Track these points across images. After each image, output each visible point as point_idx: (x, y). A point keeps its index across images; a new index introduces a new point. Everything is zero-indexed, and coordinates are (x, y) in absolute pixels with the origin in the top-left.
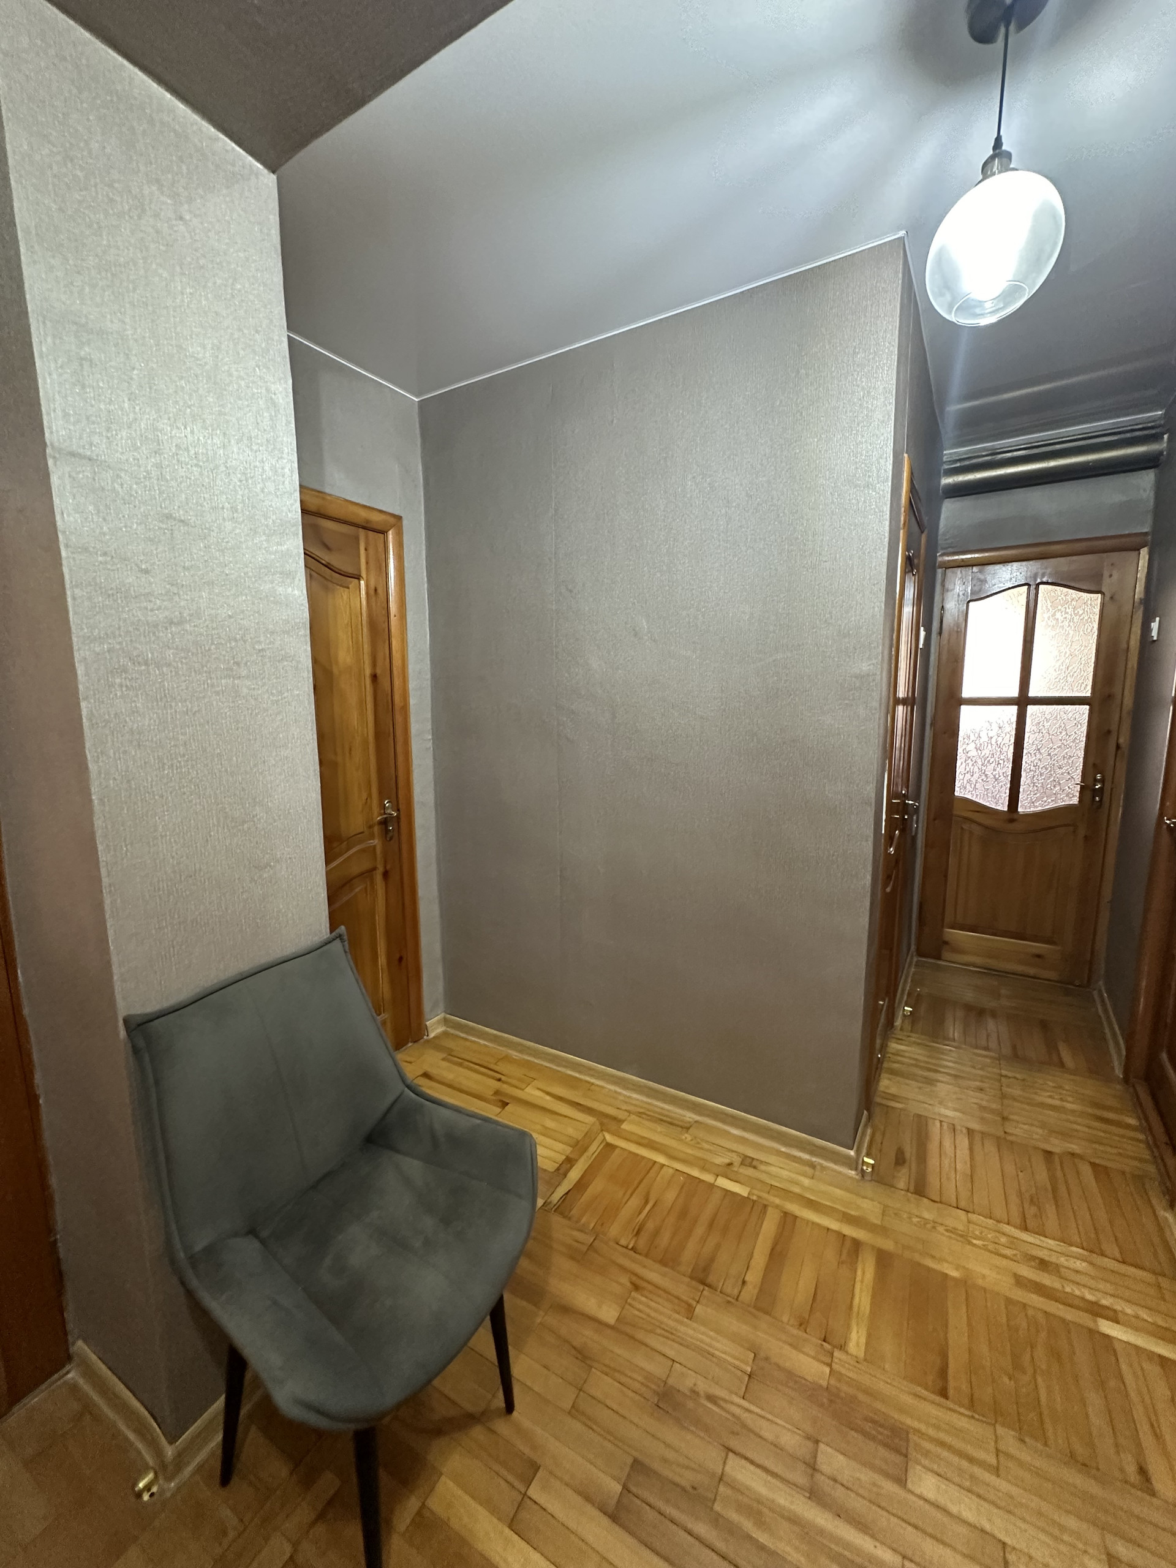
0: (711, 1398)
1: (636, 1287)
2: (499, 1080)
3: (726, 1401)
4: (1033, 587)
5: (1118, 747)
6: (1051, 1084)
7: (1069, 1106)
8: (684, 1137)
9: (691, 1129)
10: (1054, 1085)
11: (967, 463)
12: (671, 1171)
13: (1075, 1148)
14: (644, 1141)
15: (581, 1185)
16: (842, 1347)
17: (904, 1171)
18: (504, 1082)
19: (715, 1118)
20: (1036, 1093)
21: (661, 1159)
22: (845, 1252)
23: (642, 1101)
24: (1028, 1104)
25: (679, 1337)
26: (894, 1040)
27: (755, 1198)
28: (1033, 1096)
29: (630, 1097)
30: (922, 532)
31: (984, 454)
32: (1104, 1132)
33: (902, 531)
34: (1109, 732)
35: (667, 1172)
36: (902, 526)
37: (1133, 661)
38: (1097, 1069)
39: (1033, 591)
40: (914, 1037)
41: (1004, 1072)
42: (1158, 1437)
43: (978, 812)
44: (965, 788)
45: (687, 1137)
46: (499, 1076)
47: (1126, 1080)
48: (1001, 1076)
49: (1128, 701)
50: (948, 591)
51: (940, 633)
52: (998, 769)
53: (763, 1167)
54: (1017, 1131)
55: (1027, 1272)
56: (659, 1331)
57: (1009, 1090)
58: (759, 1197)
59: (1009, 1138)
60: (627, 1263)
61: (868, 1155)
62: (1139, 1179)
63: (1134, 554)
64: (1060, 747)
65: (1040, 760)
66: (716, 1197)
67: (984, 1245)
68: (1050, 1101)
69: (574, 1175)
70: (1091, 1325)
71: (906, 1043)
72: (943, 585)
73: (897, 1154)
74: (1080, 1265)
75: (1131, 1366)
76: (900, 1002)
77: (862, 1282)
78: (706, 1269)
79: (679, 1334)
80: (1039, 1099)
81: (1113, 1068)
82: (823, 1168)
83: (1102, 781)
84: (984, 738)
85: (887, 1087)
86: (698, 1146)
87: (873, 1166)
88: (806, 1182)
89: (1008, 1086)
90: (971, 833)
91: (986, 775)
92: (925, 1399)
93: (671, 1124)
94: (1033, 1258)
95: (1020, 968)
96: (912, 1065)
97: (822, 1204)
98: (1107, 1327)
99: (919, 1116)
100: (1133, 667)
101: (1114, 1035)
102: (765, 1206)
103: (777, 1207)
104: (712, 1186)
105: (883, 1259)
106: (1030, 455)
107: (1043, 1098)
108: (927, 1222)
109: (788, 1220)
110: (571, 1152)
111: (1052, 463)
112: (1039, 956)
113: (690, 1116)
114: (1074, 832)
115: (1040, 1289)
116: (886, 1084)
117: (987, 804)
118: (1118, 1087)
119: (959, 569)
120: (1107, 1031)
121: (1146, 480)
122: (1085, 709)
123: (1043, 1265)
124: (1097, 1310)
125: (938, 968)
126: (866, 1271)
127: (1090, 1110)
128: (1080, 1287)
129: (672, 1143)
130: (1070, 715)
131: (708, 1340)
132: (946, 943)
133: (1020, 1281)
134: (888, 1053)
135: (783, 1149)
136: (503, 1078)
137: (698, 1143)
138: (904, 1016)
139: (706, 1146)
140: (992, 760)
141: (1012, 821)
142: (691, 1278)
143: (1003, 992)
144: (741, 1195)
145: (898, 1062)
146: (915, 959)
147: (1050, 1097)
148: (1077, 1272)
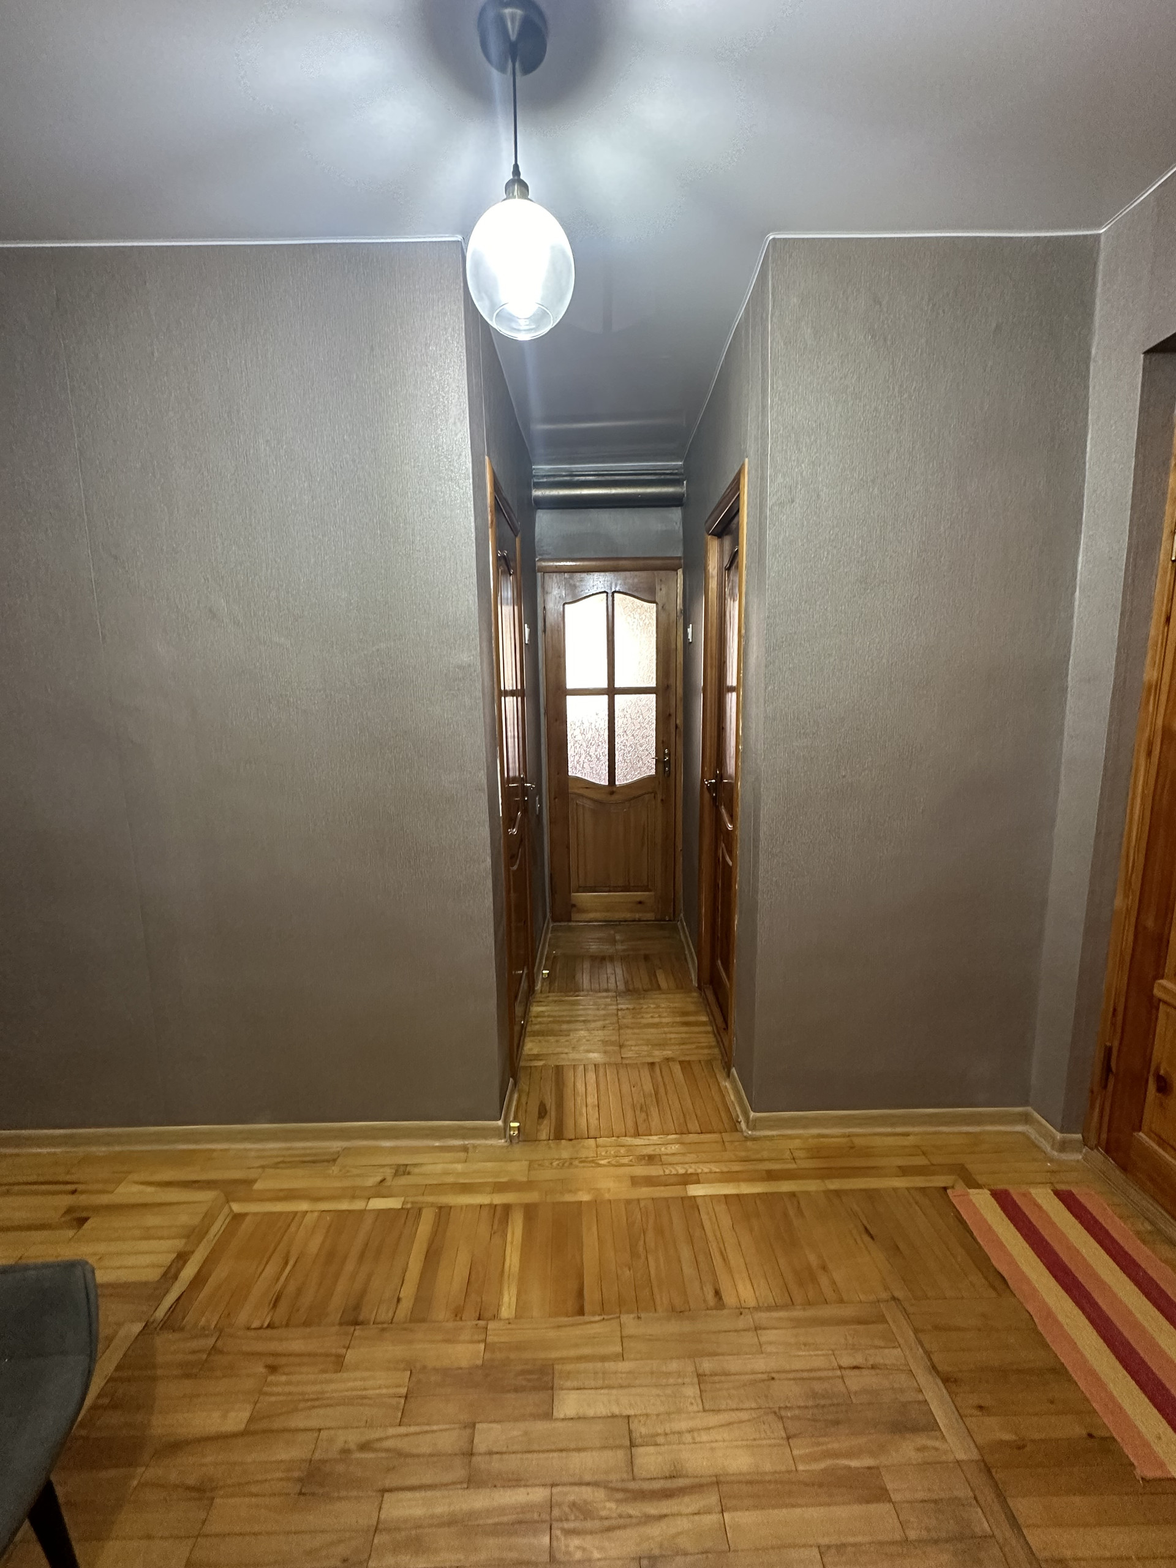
0: (364, 1447)
1: (273, 1369)
2: (74, 1192)
3: (380, 1440)
4: (610, 596)
5: (676, 727)
6: (652, 1006)
7: (664, 1020)
8: (331, 1172)
9: (338, 1160)
10: (655, 1006)
11: (552, 479)
12: (316, 1214)
13: (668, 1053)
14: (281, 1194)
15: (198, 1281)
16: (495, 1317)
17: (546, 1122)
18: (83, 1192)
19: (366, 1138)
20: (642, 1017)
21: (304, 1206)
22: (496, 1221)
23: (280, 1149)
24: (639, 1028)
25: (328, 1398)
26: (535, 1004)
27: (409, 1206)
28: (639, 1020)
29: (264, 1150)
30: (516, 536)
31: (564, 473)
32: (686, 1033)
33: (490, 530)
34: (670, 715)
35: (309, 1219)
36: (489, 525)
37: (680, 659)
38: (681, 986)
39: (610, 599)
40: (553, 997)
41: (620, 1007)
42: (725, 1259)
43: (587, 788)
44: (576, 768)
45: (335, 1170)
46: (70, 1187)
47: (700, 988)
48: (618, 1010)
49: (680, 691)
50: (547, 593)
51: (545, 631)
52: (598, 750)
53: (416, 1170)
54: (630, 1054)
55: (641, 1171)
56: (302, 1405)
57: (625, 1021)
58: (412, 1203)
59: (625, 1062)
60: (260, 1347)
61: (515, 1120)
62: (709, 1063)
63: (674, 573)
64: (639, 729)
65: (627, 740)
66: (369, 1221)
67: (609, 1162)
68: (651, 1021)
69: (189, 1272)
70: (682, 1194)
71: (545, 1004)
72: (543, 587)
73: (539, 1109)
74: (675, 1148)
75: (708, 1214)
76: (539, 969)
77: (512, 1243)
78: (357, 1307)
79: (328, 1395)
80: (644, 1021)
81: (691, 980)
82: (475, 1147)
83: (669, 754)
84: (586, 725)
85: (531, 1049)
86: (348, 1174)
87: (519, 1128)
88: (459, 1167)
89: (623, 1018)
90: (584, 807)
91: (590, 756)
92: (565, 1326)
93: (314, 1162)
94: (642, 1157)
95: (628, 916)
96: (550, 1022)
97: (476, 1183)
98: (695, 1190)
99: (557, 1067)
100: (680, 663)
101: (691, 954)
102: (420, 1210)
103: (432, 1205)
104: (362, 1212)
105: (530, 1211)
106: (598, 481)
107: (647, 1019)
108: (565, 1160)
109: (443, 1213)
110: (186, 1244)
111: (613, 491)
112: (640, 903)
113: (337, 1145)
114: (655, 797)
115: (650, 1181)
116: (530, 1047)
117: (593, 781)
118: (695, 994)
119: (555, 574)
120: (687, 952)
121: (676, 515)
122: (653, 696)
123: (651, 1159)
124: (687, 1179)
125: (571, 929)
126: (516, 1229)
127: (678, 1019)
128: (675, 1166)
129: (318, 1183)
130: (644, 702)
131: (358, 1384)
132: (574, 906)
133: (635, 1181)
134: (531, 1017)
135: (437, 1144)
136: (80, 1187)
137: (348, 1171)
138: (543, 978)
139: (355, 1171)
140: (593, 743)
141: (612, 793)
142: (341, 1324)
143: (618, 937)
144: (394, 1209)
145: (540, 1023)
146: (551, 925)
147: (652, 1017)
148: (673, 1154)
